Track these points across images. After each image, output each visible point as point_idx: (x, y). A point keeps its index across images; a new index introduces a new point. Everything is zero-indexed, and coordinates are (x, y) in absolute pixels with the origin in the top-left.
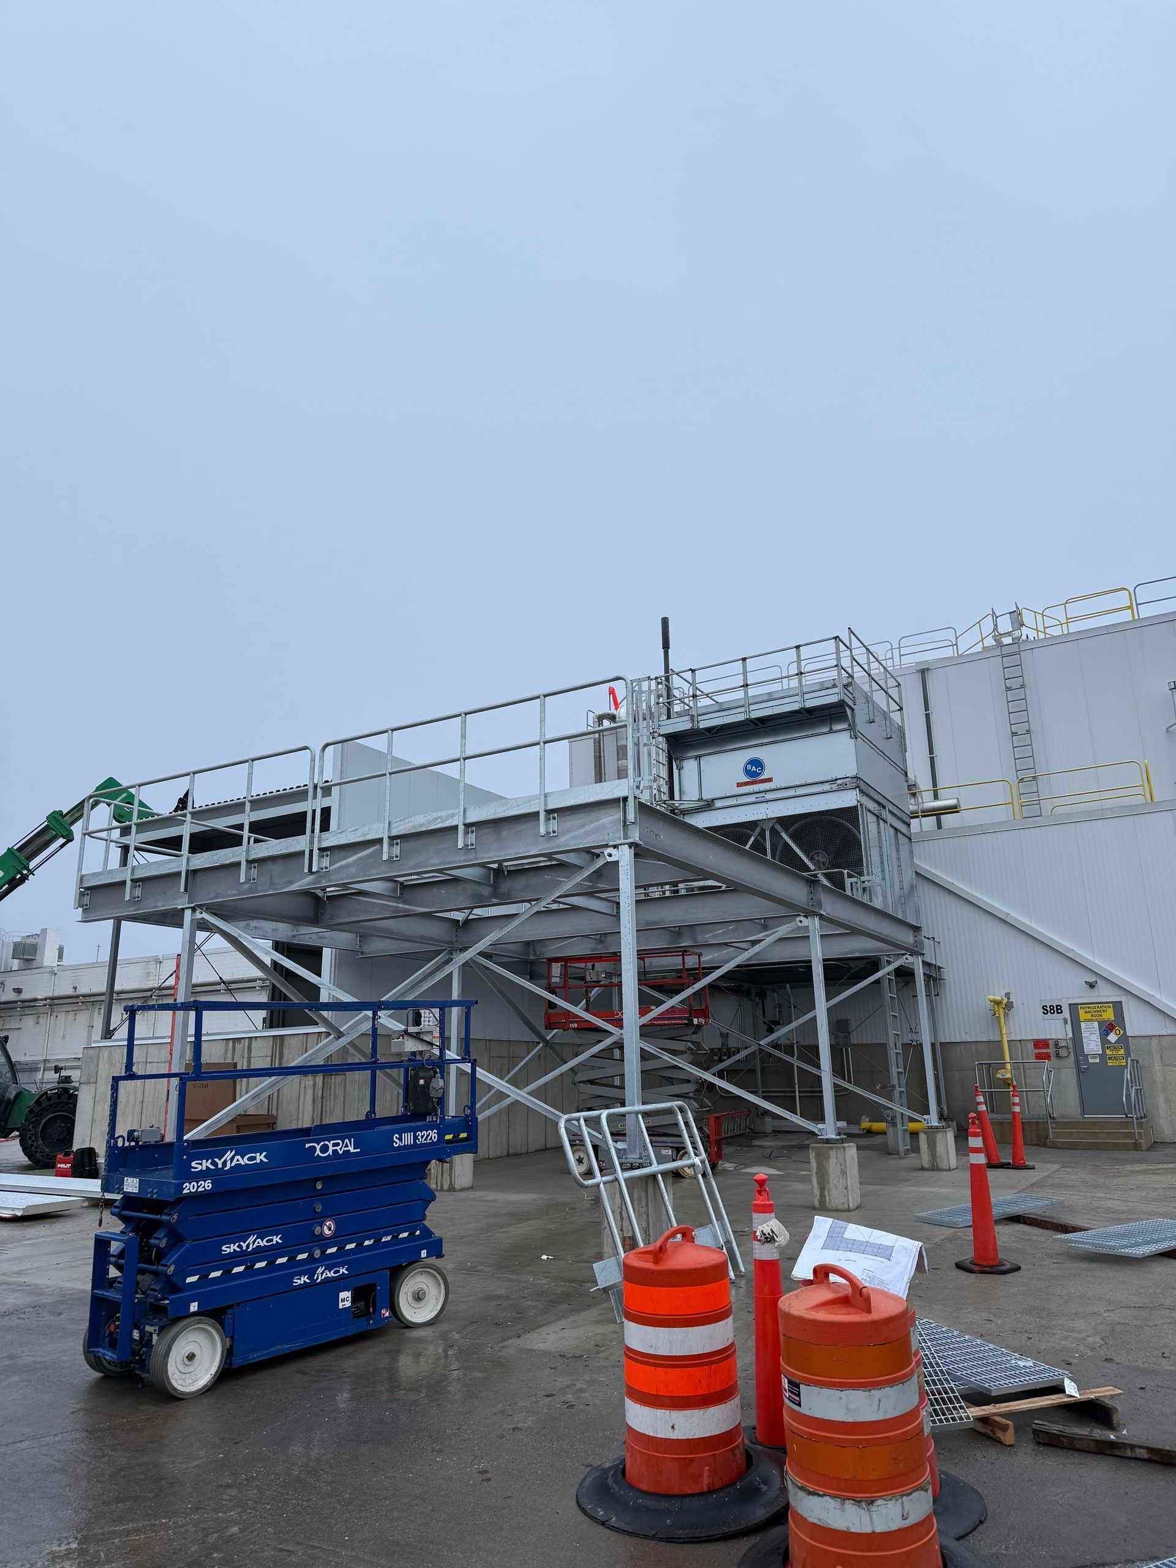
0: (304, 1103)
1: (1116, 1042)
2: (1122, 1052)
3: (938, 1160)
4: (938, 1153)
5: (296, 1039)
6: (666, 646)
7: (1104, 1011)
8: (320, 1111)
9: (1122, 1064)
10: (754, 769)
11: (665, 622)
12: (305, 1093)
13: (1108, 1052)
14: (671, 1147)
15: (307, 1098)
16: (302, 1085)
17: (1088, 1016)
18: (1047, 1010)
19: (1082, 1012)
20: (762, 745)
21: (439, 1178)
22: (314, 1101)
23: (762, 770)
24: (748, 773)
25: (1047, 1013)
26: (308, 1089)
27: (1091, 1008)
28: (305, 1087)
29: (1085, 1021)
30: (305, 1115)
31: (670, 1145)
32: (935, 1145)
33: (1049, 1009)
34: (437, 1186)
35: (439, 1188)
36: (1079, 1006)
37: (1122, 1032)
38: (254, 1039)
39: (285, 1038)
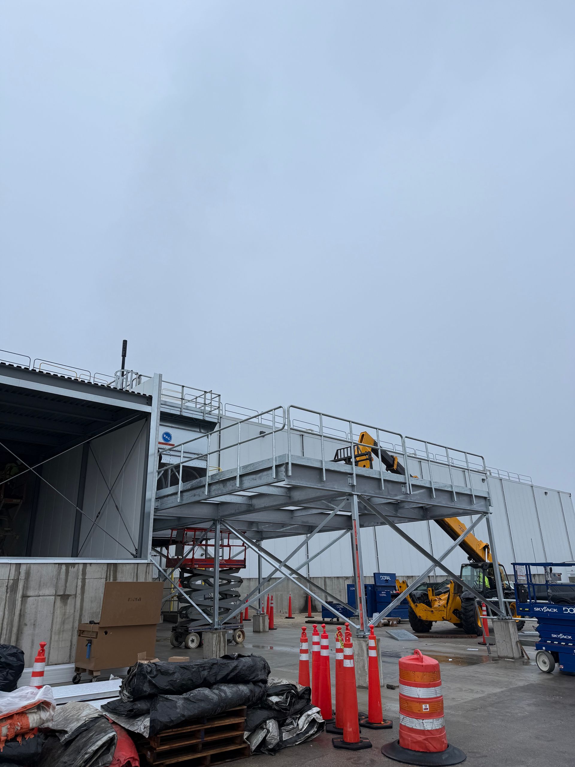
3: (265, 627)
4: (265, 625)
6: (124, 355)
10: (167, 437)
11: (125, 342)
14: (233, 629)
20: (172, 427)
23: (170, 439)
24: (164, 438)
31: (233, 628)
32: (265, 621)
38: (88, 566)
39: (118, 566)
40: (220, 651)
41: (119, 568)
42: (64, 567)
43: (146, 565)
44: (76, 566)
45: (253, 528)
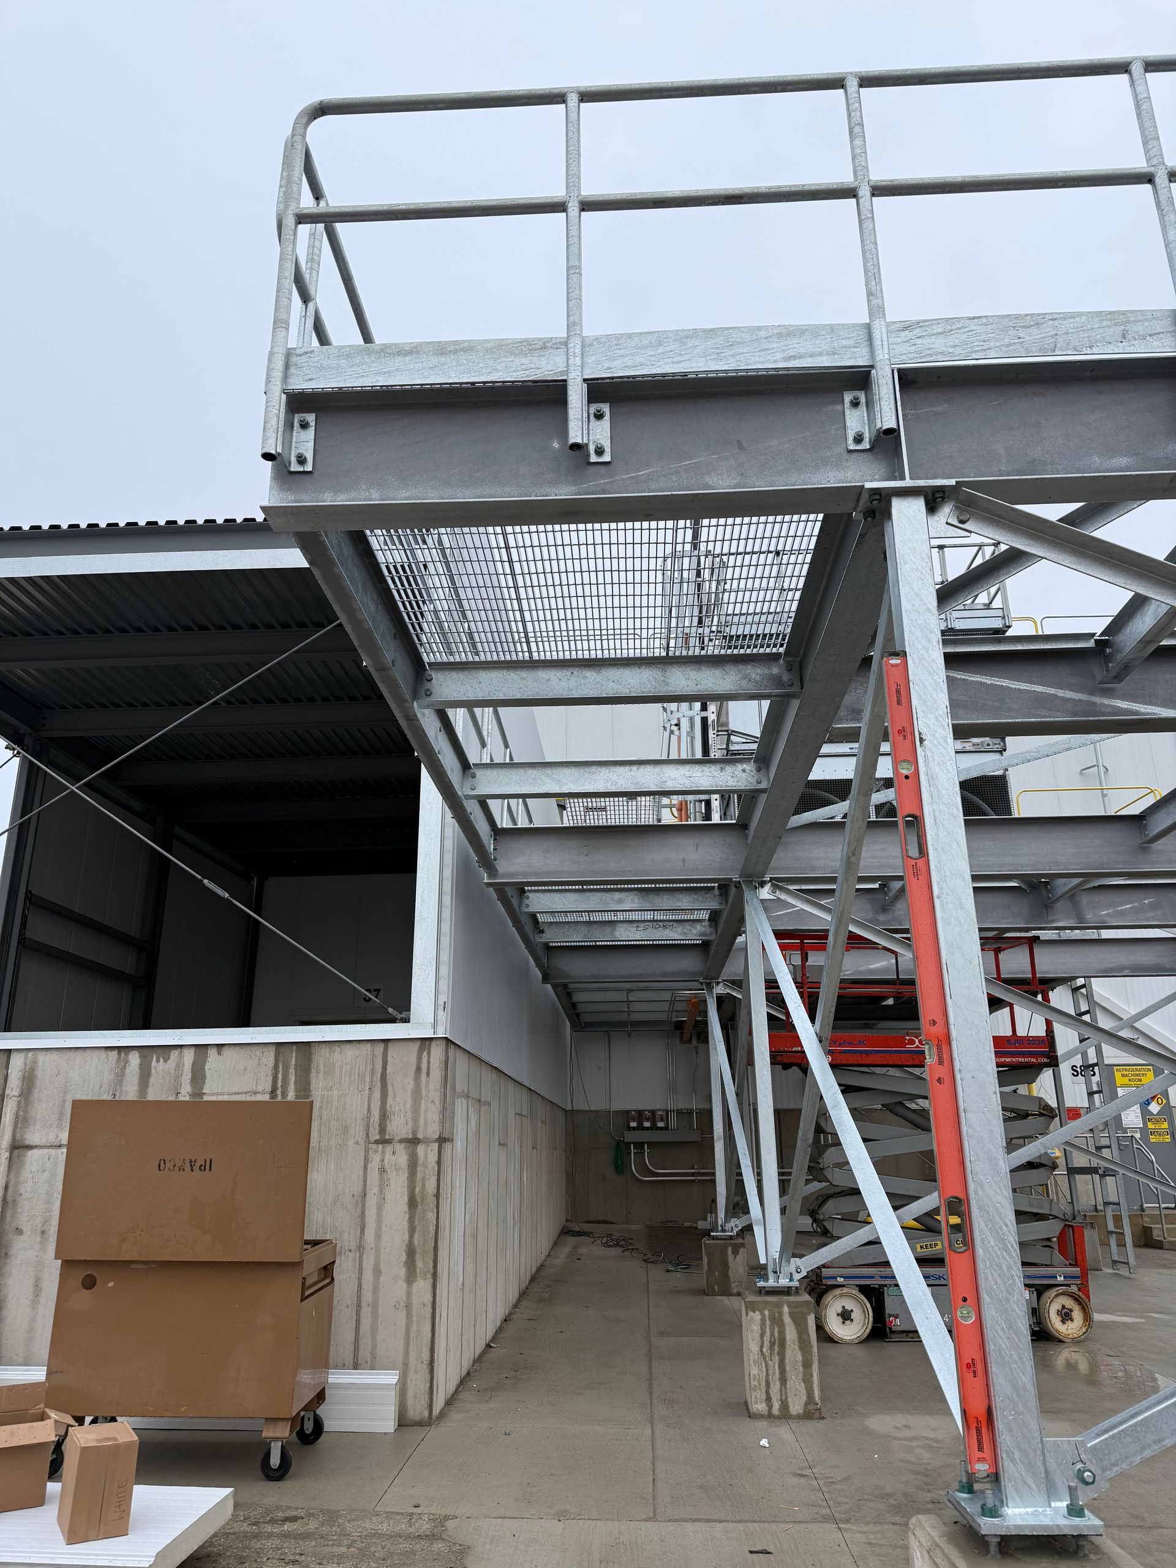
0: (380, 1207)
1: (1158, 1114)
2: (1165, 1125)
5: (350, 1052)
7: (1143, 1075)
8: (432, 1229)
9: (1167, 1140)
12: (383, 1185)
13: (1150, 1125)
15: (389, 1195)
16: (374, 1165)
17: (1125, 1080)
18: (1077, 1071)
19: (1118, 1075)
21: (775, 1388)
22: (412, 1203)
25: (1077, 1075)
26: (391, 1174)
27: (1129, 1070)
28: (382, 1170)
29: (1122, 1086)
30: (385, 1237)
33: (1079, 1070)
34: (770, 1407)
35: (776, 1410)
36: (1115, 1068)
37: (1164, 1101)
38: (212, 1053)
39: (315, 1050)
40: (783, 1380)
41: (320, 1058)
42: (134, 1059)
43: (416, 1046)
44: (174, 1054)
45: (1058, 921)
